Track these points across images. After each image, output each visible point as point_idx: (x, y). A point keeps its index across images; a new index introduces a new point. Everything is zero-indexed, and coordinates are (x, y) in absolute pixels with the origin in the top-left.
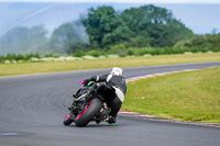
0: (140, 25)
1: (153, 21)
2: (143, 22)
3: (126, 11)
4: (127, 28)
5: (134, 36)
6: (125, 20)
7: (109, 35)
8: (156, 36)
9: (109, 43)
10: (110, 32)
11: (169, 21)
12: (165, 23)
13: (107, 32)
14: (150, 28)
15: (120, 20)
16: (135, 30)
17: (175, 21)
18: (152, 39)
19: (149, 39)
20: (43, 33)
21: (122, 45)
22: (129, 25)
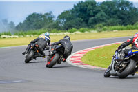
0: (112, 11)
1: (120, 9)
2: (115, 10)
3: (103, 3)
4: (104, 13)
5: (108, 19)
6: (103, 9)
7: (93, 18)
8: (122, 18)
9: (92, 23)
10: (94, 16)
11: (131, 9)
12: (128, 10)
13: (91, 16)
14: (118, 13)
15: (100, 8)
16: (109, 15)
17: (135, 9)
18: (120, 20)
19: (118, 20)
20: (52, 18)
21: (101, 24)
22: (105, 12)
